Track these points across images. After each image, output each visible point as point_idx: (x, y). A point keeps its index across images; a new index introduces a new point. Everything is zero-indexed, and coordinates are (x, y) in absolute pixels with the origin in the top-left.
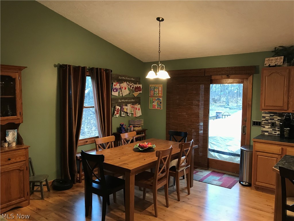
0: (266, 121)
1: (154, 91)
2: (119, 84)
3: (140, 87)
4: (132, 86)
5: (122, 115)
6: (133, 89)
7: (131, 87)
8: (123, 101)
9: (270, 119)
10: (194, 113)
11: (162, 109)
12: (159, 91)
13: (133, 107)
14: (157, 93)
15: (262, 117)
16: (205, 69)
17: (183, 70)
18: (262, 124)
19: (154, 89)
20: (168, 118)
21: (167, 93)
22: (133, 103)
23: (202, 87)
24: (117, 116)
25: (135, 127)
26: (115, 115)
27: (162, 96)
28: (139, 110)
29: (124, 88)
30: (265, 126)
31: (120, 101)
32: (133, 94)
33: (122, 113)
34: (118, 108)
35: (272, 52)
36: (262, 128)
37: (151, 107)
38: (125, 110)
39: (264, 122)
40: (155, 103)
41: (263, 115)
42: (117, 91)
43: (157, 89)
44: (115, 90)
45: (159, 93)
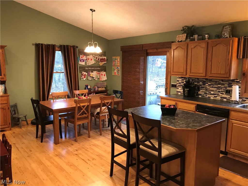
0: (179, 84)
1: (115, 62)
2: (85, 57)
3: (105, 58)
4: (98, 58)
5: (89, 79)
6: (99, 60)
7: (96, 59)
8: (89, 68)
9: (182, 82)
10: (137, 78)
11: (119, 75)
12: (118, 62)
13: (99, 73)
14: (117, 63)
15: (177, 81)
16: (143, 45)
17: (130, 46)
18: (177, 86)
19: (115, 60)
20: (123, 82)
21: (122, 63)
22: (99, 71)
23: (142, 58)
24: (85, 80)
25: (99, 88)
26: (83, 79)
27: (119, 65)
28: (105, 75)
29: (90, 59)
30: (179, 88)
31: (86, 69)
32: (99, 63)
33: (89, 77)
34: (85, 74)
35: (182, 30)
36: (177, 89)
37: (113, 74)
38: (91, 75)
39: (178, 84)
40: (116, 71)
41: (178, 79)
42: (84, 61)
43: (117, 60)
44: (82, 61)
45: (118, 63)
